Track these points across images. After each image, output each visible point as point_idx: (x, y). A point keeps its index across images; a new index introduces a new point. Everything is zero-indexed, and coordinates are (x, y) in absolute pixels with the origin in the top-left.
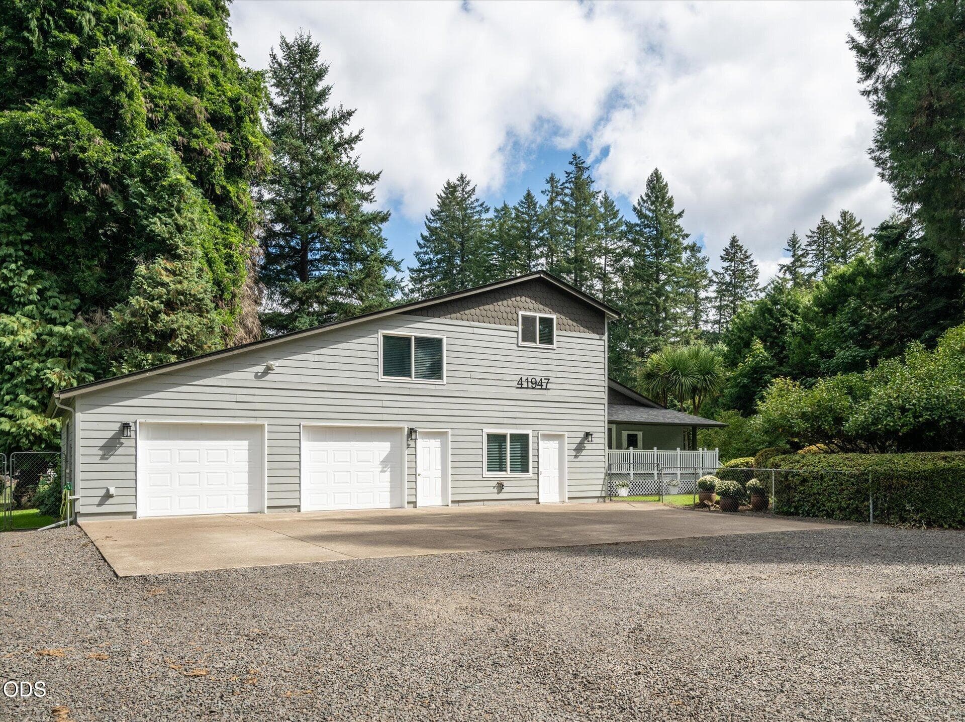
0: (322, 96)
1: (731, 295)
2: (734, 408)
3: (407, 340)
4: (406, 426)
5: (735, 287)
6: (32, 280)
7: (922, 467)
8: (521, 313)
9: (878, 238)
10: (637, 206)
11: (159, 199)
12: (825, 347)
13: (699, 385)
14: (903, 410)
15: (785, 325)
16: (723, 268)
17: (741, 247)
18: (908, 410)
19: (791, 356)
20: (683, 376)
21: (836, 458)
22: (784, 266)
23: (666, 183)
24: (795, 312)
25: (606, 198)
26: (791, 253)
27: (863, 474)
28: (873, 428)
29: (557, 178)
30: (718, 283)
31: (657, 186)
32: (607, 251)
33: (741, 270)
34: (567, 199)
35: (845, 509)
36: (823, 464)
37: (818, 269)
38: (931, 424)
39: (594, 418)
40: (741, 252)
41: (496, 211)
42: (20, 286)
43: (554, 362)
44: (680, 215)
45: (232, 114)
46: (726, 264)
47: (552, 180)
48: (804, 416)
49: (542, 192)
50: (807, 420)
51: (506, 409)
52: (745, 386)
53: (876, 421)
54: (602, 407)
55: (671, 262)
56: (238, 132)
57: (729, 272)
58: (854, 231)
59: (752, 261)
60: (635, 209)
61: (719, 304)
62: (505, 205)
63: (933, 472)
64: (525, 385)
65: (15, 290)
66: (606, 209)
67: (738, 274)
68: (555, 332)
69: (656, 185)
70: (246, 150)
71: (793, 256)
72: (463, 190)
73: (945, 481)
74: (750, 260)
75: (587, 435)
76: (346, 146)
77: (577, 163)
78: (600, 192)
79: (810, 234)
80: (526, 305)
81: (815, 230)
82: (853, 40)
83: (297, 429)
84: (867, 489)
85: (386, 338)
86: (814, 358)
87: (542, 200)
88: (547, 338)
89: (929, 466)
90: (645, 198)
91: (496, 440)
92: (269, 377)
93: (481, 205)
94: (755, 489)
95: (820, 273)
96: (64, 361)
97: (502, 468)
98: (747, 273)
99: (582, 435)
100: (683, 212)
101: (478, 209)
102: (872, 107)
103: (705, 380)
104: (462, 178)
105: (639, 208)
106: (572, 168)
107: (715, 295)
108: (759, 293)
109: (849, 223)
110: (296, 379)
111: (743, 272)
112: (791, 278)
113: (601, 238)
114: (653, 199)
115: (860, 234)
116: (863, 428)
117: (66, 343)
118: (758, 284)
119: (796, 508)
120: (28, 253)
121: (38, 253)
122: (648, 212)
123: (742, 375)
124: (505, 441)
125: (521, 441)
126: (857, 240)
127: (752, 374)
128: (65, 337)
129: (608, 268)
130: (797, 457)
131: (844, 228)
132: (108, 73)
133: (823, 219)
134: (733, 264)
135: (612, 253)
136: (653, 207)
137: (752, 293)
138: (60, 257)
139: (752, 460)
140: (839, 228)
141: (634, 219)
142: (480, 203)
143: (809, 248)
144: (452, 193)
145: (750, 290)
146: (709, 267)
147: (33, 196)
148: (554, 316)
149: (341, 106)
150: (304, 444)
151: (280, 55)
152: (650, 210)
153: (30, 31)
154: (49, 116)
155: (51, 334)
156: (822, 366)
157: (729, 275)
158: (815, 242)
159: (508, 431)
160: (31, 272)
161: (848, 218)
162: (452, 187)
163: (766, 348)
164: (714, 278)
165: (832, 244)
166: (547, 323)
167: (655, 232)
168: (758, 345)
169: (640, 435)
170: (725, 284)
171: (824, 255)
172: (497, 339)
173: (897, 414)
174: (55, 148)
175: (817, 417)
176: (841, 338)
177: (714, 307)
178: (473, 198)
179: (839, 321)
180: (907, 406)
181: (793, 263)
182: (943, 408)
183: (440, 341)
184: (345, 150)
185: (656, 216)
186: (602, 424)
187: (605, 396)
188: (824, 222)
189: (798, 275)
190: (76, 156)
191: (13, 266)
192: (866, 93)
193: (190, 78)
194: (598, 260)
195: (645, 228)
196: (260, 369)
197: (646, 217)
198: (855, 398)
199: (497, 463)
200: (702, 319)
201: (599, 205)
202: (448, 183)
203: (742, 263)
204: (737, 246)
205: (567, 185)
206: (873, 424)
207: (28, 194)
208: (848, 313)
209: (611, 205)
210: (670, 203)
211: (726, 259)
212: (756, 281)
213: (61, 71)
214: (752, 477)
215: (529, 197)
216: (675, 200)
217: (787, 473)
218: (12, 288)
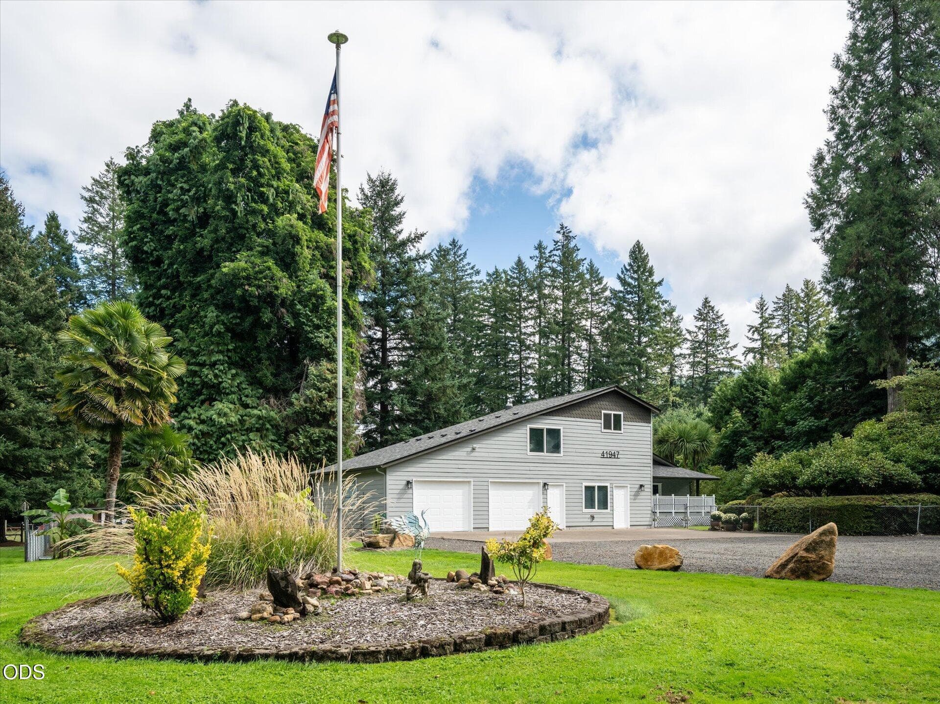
0: (399, 219)
1: (704, 352)
2: (719, 464)
3: (542, 430)
4: (542, 482)
5: (707, 345)
6: (234, 376)
7: (836, 504)
8: (603, 412)
9: (828, 335)
10: (620, 274)
11: (321, 319)
12: (789, 417)
13: (699, 449)
14: (828, 473)
15: (758, 397)
16: (696, 327)
17: (713, 308)
18: (830, 474)
19: (763, 423)
20: (687, 442)
21: (792, 499)
22: (753, 327)
23: (647, 254)
24: (765, 387)
25: (591, 265)
26: (759, 315)
27: (806, 508)
28: (812, 483)
29: (544, 244)
30: (691, 341)
31: (638, 256)
32: (592, 315)
33: (713, 329)
34: (555, 265)
35: (797, 527)
36: (786, 502)
37: (784, 333)
38: (842, 481)
39: (645, 476)
40: (713, 312)
41: (489, 275)
42: (226, 382)
43: (622, 441)
44: (660, 283)
45: (351, 247)
46: (700, 323)
47: (540, 247)
48: (774, 476)
49: (531, 258)
50: (777, 478)
51: (595, 470)
52: (726, 446)
53: (814, 479)
54: (649, 469)
55: (652, 326)
56: (355, 259)
57: (702, 331)
58: (815, 298)
59: (723, 321)
60: (619, 278)
61: (692, 360)
62: (496, 269)
63: (841, 506)
64: (605, 456)
65: (223, 384)
66: (591, 276)
67: (711, 334)
68: (622, 423)
69: (638, 254)
70: (360, 273)
71: (761, 318)
72: (455, 253)
73: (848, 511)
74: (720, 320)
75: (641, 486)
76: (420, 260)
77: (564, 233)
78: (585, 259)
79: (776, 300)
80: (606, 407)
81: (781, 297)
82: (807, 202)
83: (486, 484)
84: (809, 516)
85: (531, 430)
86: (780, 425)
87: (531, 266)
88: (618, 426)
89: (840, 503)
90: (628, 268)
91: (589, 490)
92: (473, 454)
93: (472, 268)
94: (745, 520)
95: (786, 336)
96: (259, 434)
97: (593, 507)
98: (719, 332)
99: (638, 486)
100: (663, 280)
101: (469, 271)
102: (821, 248)
103: (703, 445)
104: (454, 243)
105: (622, 276)
106: (560, 237)
107: (689, 352)
108: (729, 350)
109: (811, 290)
110: (487, 455)
111: (715, 331)
112: (759, 338)
113: (586, 301)
114: (636, 268)
115: (821, 300)
116: (807, 483)
117: (261, 422)
118: (728, 342)
119: (771, 527)
120: (229, 358)
121: (235, 358)
122: (630, 280)
123: (724, 438)
124: (594, 490)
125: (603, 490)
126: (818, 307)
127: (733, 436)
128: (259, 418)
129: (593, 330)
130: (771, 499)
131: (807, 295)
132: (290, 233)
133: (788, 287)
134: (705, 323)
135: (597, 316)
136: (636, 276)
137: (723, 351)
138: (248, 359)
139: (743, 502)
140: (802, 295)
141: (618, 287)
142: (471, 266)
143: (775, 314)
144: (444, 256)
145: (721, 348)
146: (683, 325)
147: (234, 317)
148: (622, 413)
149: (416, 230)
150: (490, 492)
151: (367, 188)
152: (632, 278)
153: (237, 205)
154: (254, 265)
155: (250, 416)
156: (787, 432)
157: (702, 334)
158: (780, 308)
159: (596, 484)
160: (234, 371)
161: (810, 286)
162: (444, 251)
163: (743, 416)
164: (688, 336)
165: (796, 310)
166: (617, 417)
167: (637, 299)
168: (737, 414)
169: (660, 485)
170: (698, 342)
171: (789, 320)
172: (590, 428)
173: (825, 475)
174: (259, 287)
175: (782, 476)
176: (801, 410)
177: (688, 363)
178: (465, 261)
179: (800, 398)
180: (830, 472)
181: (761, 324)
182: (848, 472)
183: (559, 430)
184: (419, 263)
185: (639, 284)
186: (649, 479)
187: (651, 462)
188: (789, 290)
189: (765, 336)
190: (271, 292)
191: (222, 368)
192: (816, 240)
193: (326, 224)
194: (584, 322)
195: (628, 294)
196: (469, 449)
197: (629, 284)
198: (803, 466)
199: (590, 504)
200: (676, 374)
201: (585, 272)
202: (440, 246)
203: (714, 322)
204: (709, 306)
205: (555, 252)
206: (812, 481)
207: (231, 315)
208: (806, 392)
209: (596, 272)
210: (651, 273)
211: (700, 319)
212: (727, 340)
213: (255, 231)
214: (744, 512)
215: (519, 263)
216: (655, 270)
217: (766, 508)
218: (221, 383)
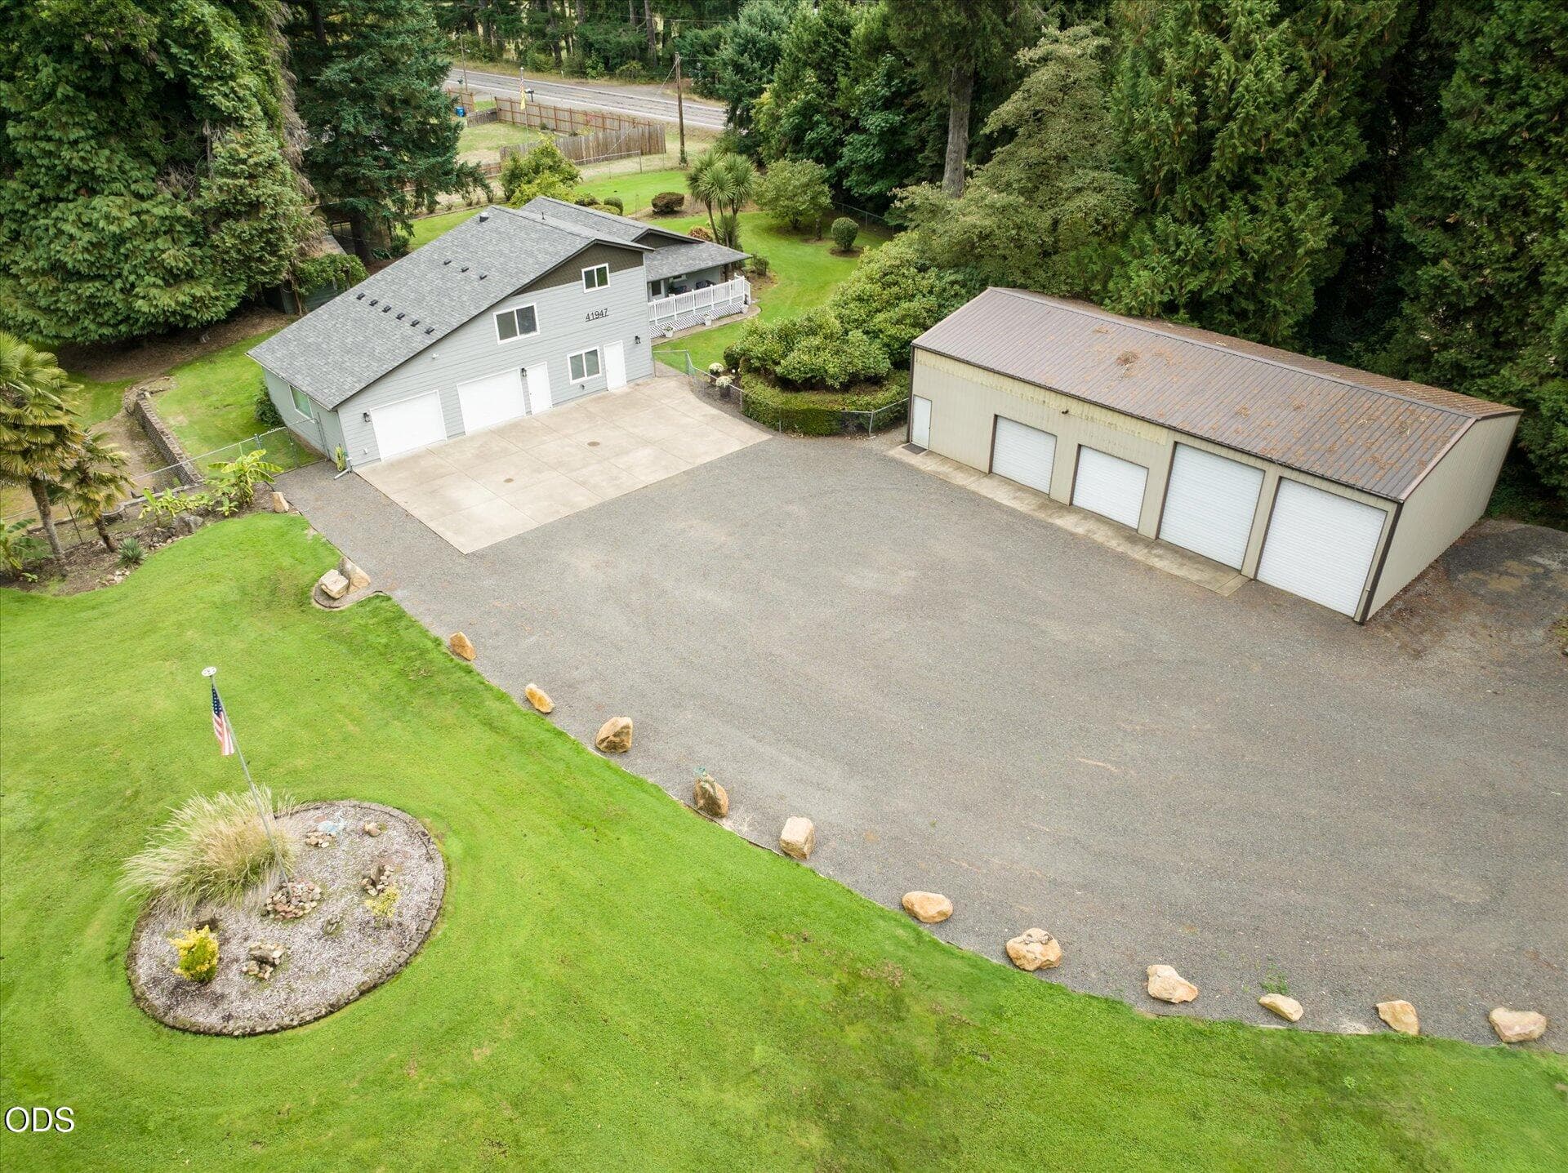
3: (512, 313)
4: (519, 368)
8: (584, 270)
15: (839, 50)
35: (770, 423)
39: (640, 325)
43: (609, 296)
51: (580, 338)
64: (591, 318)
68: (608, 275)
75: (637, 338)
80: (586, 264)
83: (454, 389)
85: (499, 317)
88: (603, 281)
91: (576, 359)
92: (435, 363)
97: (581, 376)
99: (633, 339)
110: (450, 359)
117: (167, 223)
119: (751, 415)
120: (94, 128)
124: (582, 358)
125: (592, 355)
130: (753, 384)
148: (606, 265)
150: (461, 396)
159: (584, 351)
166: (601, 271)
168: (810, 78)
172: (570, 293)
183: (533, 307)
186: (645, 327)
196: (429, 360)
199: (578, 373)
218: (94, 168)
